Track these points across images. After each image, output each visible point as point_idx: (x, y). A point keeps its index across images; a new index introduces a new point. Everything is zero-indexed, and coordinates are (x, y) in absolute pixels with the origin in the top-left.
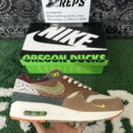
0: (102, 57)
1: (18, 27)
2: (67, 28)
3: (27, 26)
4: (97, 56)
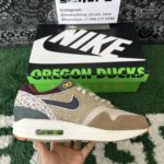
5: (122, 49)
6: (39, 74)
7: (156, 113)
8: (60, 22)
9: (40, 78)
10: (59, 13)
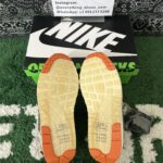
0: (131, 65)
1: (16, 21)
2: (84, 24)
3: (28, 20)
4: (125, 64)
5: (115, 43)
6: (36, 68)
7: (145, 103)
8: (56, 14)
9: (36, 71)
10: (54, 5)
